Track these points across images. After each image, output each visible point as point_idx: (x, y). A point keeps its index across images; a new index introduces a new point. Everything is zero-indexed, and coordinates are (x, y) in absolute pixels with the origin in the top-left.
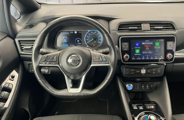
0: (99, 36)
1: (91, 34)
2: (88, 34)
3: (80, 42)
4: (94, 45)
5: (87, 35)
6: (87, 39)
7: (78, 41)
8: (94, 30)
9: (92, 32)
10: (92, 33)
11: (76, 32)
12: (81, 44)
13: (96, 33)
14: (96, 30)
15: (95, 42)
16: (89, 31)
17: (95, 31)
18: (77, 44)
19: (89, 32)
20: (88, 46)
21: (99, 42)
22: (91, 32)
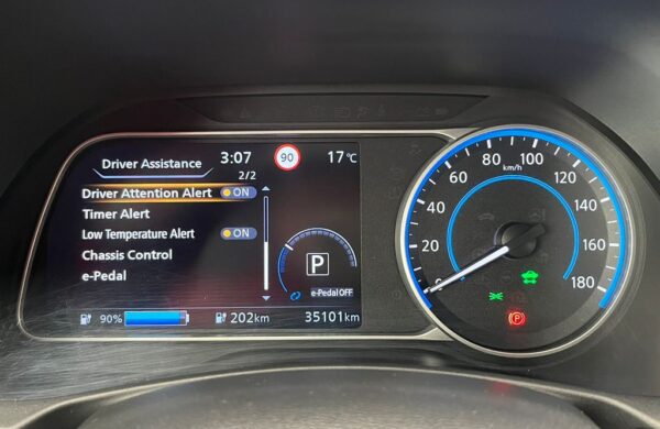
0: (585, 205)
1: (478, 172)
2: (440, 173)
3: (340, 273)
4: (514, 317)
5: (427, 192)
6: (432, 245)
7: (317, 261)
8: (512, 130)
9: (486, 159)
10: (496, 170)
11: (288, 158)
12: (352, 304)
13: (544, 172)
14: (536, 133)
15: (530, 277)
16: (457, 138)
17: (524, 145)
18: (307, 299)
19: (458, 160)
20: (437, 332)
21: (581, 282)
22: (477, 149)
